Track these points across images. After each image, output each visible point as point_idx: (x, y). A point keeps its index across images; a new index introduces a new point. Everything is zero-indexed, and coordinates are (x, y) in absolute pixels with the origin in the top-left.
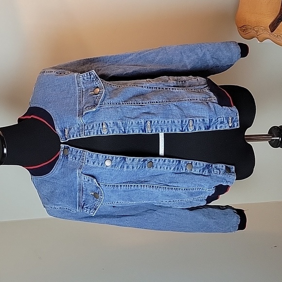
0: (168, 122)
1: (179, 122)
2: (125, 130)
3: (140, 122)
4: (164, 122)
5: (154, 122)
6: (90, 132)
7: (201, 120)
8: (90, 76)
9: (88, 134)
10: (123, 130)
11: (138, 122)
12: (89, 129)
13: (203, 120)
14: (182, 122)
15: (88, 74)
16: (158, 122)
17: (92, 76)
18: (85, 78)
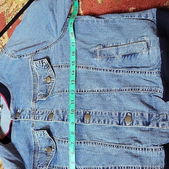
0: (106, 113)
1: (116, 114)
2: (63, 117)
3: (79, 112)
4: (102, 113)
5: (93, 113)
6: (39, 117)
7: (139, 114)
8: (43, 64)
9: (37, 118)
10: (62, 118)
11: (78, 112)
12: (40, 114)
13: (142, 114)
14: (120, 114)
15: (41, 62)
16: (96, 113)
17: (44, 64)
18: (38, 65)
